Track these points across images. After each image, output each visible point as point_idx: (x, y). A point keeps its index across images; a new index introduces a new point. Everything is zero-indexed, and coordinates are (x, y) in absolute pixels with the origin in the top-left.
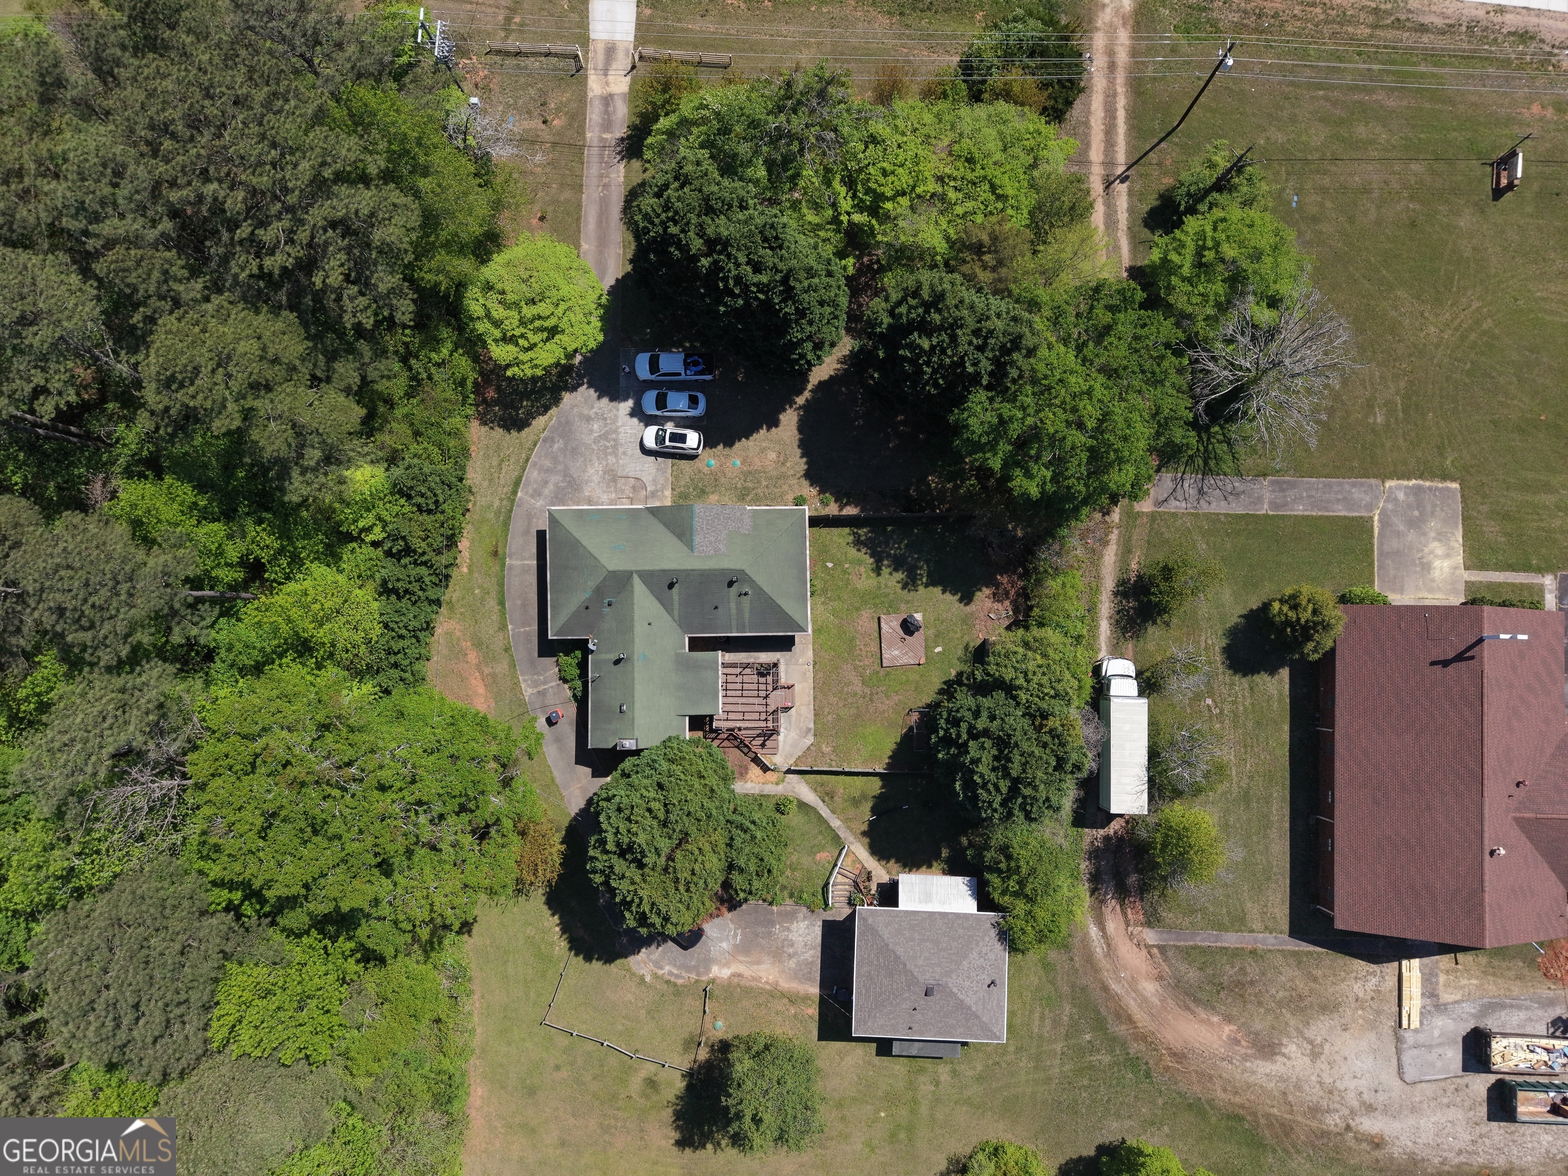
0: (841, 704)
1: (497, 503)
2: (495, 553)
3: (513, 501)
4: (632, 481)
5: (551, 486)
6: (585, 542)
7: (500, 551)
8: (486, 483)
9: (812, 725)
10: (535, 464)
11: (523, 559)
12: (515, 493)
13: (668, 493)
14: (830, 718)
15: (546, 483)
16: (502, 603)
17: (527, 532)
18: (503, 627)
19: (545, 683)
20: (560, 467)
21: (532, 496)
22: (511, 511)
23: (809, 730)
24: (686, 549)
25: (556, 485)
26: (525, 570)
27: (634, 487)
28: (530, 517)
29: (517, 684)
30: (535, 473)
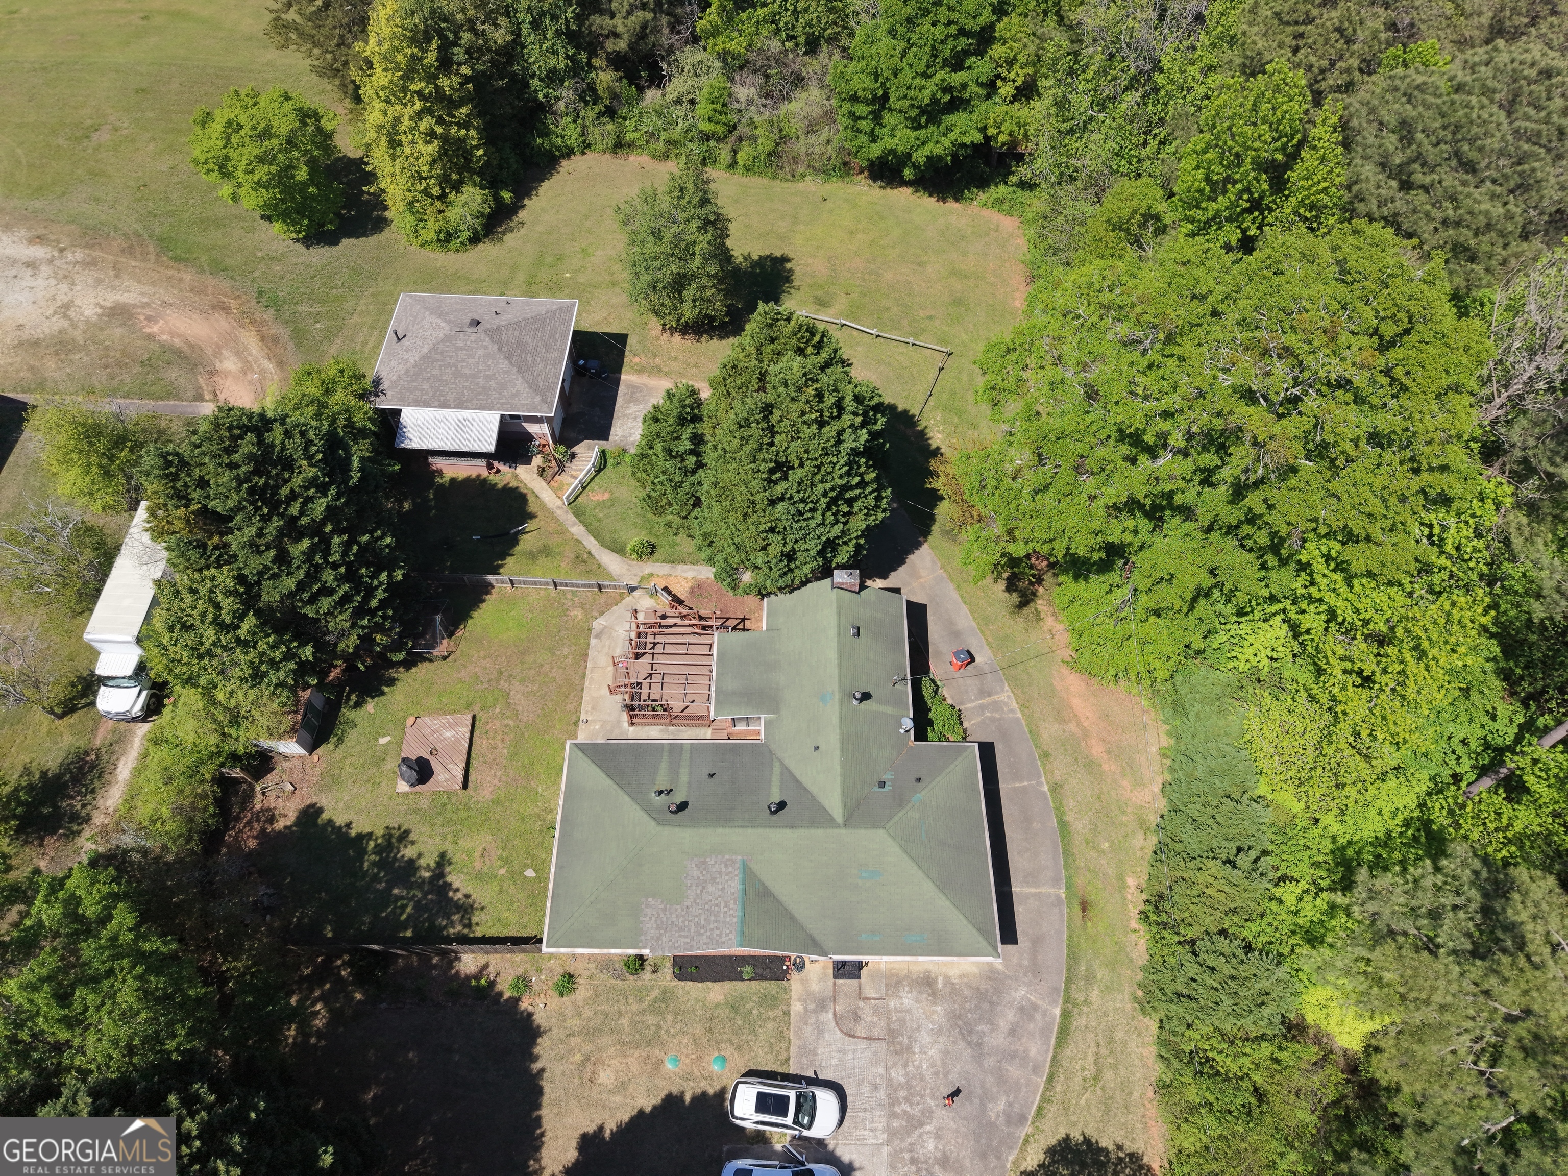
0: (547, 668)
1: (1095, 995)
2: (1085, 906)
3: (1067, 1000)
4: (860, 1031)
5: (1004, 1025)
6: (928, 887)
7: (1077, 909)
8: (1119, 1035)
9: (593, 641)
10: (1036, 1069)
11: (1038, 896)
12: (1066, 1015)
13: (797, 1007)
14: (566, 651)
15: (1012, 1032)
16: (1063, 825)
17: (1037, 941)
18: (1056, 788)
19: (982, 708)
20: (990, 1062)
21: (1035, 1007)
22: (1069, 981)
23: (598, 636)
24: (755, 867)
25: (994, 1027)
26: (1031, 878)
27: (857, 1019)
28: (1035, 970)
29: (1023, 706)
30: (1033, 1051)
